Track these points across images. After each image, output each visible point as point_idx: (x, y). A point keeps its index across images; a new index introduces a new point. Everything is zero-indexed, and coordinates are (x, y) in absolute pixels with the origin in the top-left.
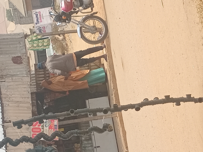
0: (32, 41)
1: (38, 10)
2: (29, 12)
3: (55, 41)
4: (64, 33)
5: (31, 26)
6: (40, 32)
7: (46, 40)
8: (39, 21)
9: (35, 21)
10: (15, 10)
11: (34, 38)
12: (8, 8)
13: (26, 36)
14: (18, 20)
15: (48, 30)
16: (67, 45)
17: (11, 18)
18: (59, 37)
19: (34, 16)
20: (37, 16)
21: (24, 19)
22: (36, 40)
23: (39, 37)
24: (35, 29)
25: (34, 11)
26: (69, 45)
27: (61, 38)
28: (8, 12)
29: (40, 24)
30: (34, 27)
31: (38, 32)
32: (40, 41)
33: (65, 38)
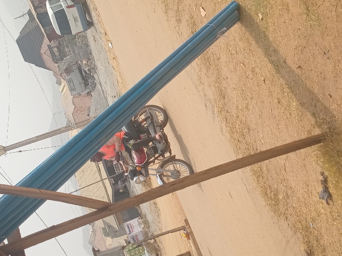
0: (129, 250)
1: (128, 223)
2: (121, 225)
3: (148, 245)
4: (154, 237)
5: (125, 237)
6: (134, 240)
7: (140, 248)
8: (131, 231)
9: (128, 232)
10: (110, 226)
11: (131, 248)
12: (103, 226)
13: (123, 248)
14: (113, 234)
15: (141, 238)
16: (158, 246)
17: (107, 234)
18: (150, 241)
20: (128, 228)
21: (118, 232)
22: (132, 249)
24: (130, 239)
25: (125, 224)
26: (160, 245)
27: (152, 241)
28: (104, 229)
29: (133, 234)
30: (127, 237)
31: (132, 242)
32: (136, 249)
33: (155, 241)
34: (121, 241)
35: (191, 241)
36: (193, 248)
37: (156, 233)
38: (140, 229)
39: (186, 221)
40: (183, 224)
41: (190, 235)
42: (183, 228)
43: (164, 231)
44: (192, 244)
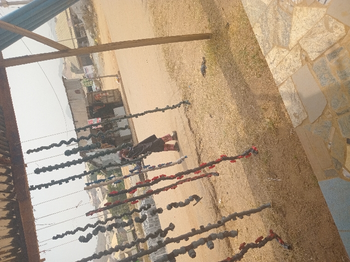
1: (86, 67)
3: (96, 81)
7: (91, 82)
9: (85, 72)
10: (75, 67)
12: (71, 66)
13: (81, 80)
15: (92, 76)
19: (84, 70)
20: (86, 70)
21: (79, 71)
23: (87, 80)
29: (88, 73)
31: (87, 77)
33: (100, 80)
34: (80, 76)
35: (120, 83)
37: (101, 76)
38: (92, 72)
39: (119, 72)
40: (117, 73)
41: (119, 80)
42: (117, 76)
43: (106, 75)
44: (120, 85)
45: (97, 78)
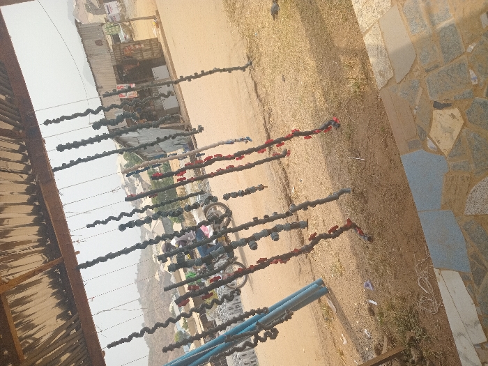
1: (108, 4)
2: (102, 5)
3: (124, 26)
4: (129, 21)
5: (105, 16)
7: (117, 27)
8: (110, 11)
9: (107, 12)
10: (91, 4)
12: (86, 3)
13: (102, 24)
14: (94, 12)
15: (118, 19)
17: (89, 10)
19: (106, 8)
20: (108, 8)
21: (99, 11)
23: (112, 25)
24: (108, 18)
25: (105, 4)
27: (128, 24)
29: (112, 14)
30: (107, 16)
31: (111, 21)
33: (130, 24)
34: (100, 18)
35: (159, 29)
36: (161, 36)
37: (131, 18)
38: (118, 12)
39: (157, 12)
40: (155, 14)
41: (158, 24)
42: (154, 17)
43: (138, 16)
44: (160, 32)
45: (125, 21)
